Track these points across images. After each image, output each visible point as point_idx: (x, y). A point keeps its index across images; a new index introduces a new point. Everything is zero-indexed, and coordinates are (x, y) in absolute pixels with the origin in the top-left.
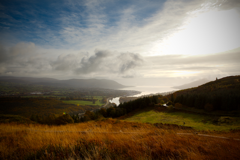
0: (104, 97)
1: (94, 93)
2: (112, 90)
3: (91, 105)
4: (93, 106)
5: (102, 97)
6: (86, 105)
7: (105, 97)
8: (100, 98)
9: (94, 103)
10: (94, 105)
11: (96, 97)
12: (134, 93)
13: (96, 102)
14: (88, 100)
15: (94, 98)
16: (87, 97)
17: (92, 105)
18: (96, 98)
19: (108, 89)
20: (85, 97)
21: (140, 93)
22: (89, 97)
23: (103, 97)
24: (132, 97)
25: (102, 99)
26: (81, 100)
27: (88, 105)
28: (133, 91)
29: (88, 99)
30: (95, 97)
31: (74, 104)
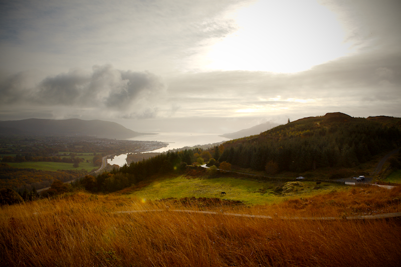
0: (97, 153)
1: (76, 147)
2: (112, 140)
3: (69, 169)
4: (74, 173)
5: (92, 154)
6: (58, 170)
7: (100, 153)
8: (89, 157)
9: (76, 166)
10: (75, 169)
11: (80, 155)
12: (154, 145)
13: (79, 165)
14: (65, 161)
15: (76, 157)
16: (62, 155)
17: (73, 169)
18: (80, 157)
19: (104, 140)
20: (57, 155)
21: (165, 145)
22: (65, 155)
23: (95, 154)
24: (151, 153)
25: (92, 158)
26: (49, 160)
27: (63, 171)
28: (152, 142)
29: (64, 159)
30: (78, 154)
31: (34, 168)
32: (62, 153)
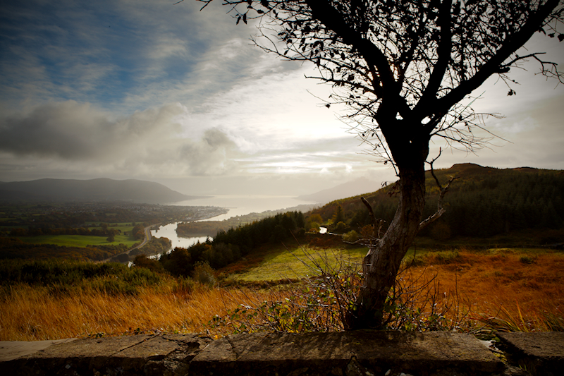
0: (137, 223)
1: (108, 215)
2: (155, 206)
3: (102, 244)
4: (109, 249)
5: (131, 223)
6: (88, 246)
7: (140, 223)
8: (127, 227)
9: (111, 240)
10: (111, 244)
11: (114, 226)
12: (210, 211)
13: (115, 238)
14: (95, 233)
15: (109, 228)
16: (90, 226)
17: (107, 244)
18: (115, 228)
19: (144, 205)
20: (84, 227)
21: (225, 211)
22: (94, 226)
23: (133, 225)
24: (208, 222)
25: (131, 228)
26: (74, 233)
27: (94, 246)
28: (207, 207)
29: (94, 231)
30: (111, 224)
31: (55, 244)
32: (90, 224)
